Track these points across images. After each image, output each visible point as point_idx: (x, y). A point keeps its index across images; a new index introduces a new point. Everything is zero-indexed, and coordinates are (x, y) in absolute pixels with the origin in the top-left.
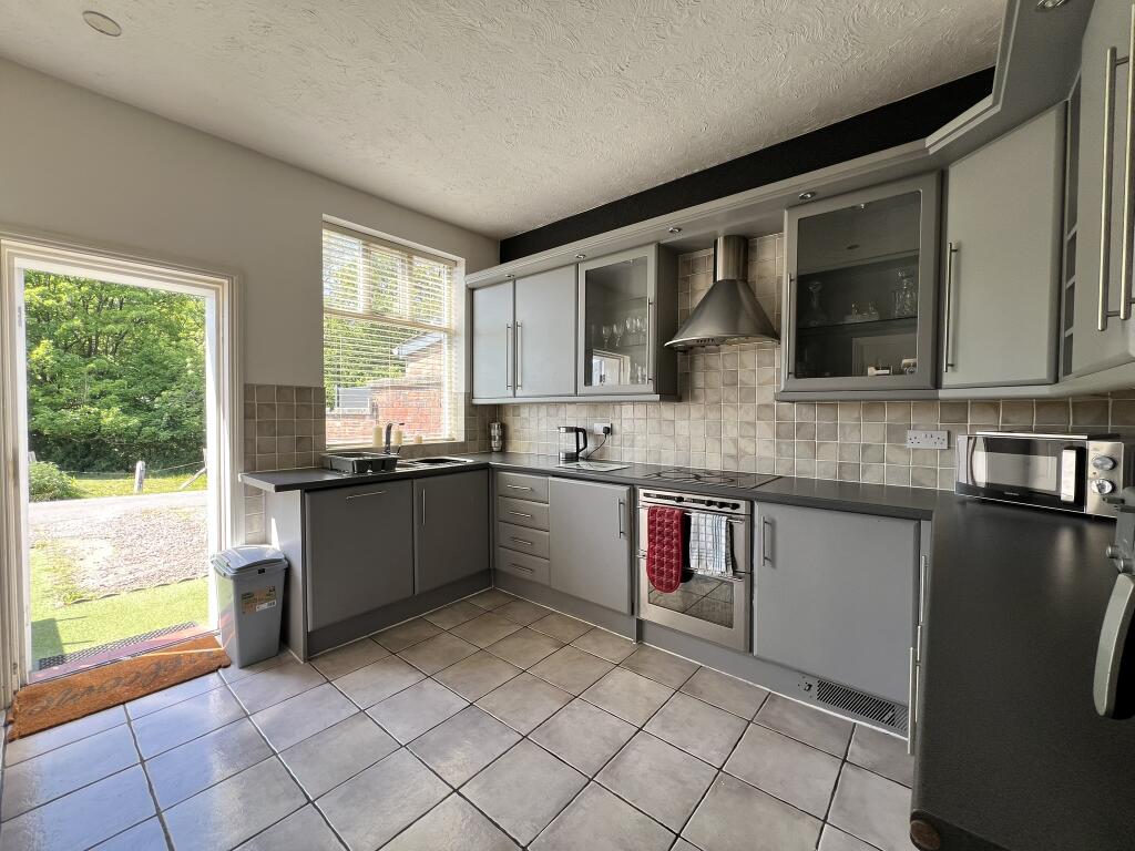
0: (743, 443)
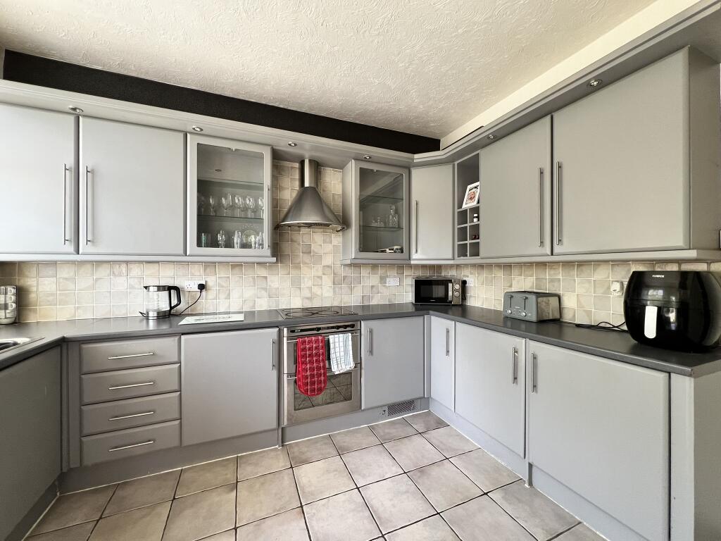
0: (315, 289)
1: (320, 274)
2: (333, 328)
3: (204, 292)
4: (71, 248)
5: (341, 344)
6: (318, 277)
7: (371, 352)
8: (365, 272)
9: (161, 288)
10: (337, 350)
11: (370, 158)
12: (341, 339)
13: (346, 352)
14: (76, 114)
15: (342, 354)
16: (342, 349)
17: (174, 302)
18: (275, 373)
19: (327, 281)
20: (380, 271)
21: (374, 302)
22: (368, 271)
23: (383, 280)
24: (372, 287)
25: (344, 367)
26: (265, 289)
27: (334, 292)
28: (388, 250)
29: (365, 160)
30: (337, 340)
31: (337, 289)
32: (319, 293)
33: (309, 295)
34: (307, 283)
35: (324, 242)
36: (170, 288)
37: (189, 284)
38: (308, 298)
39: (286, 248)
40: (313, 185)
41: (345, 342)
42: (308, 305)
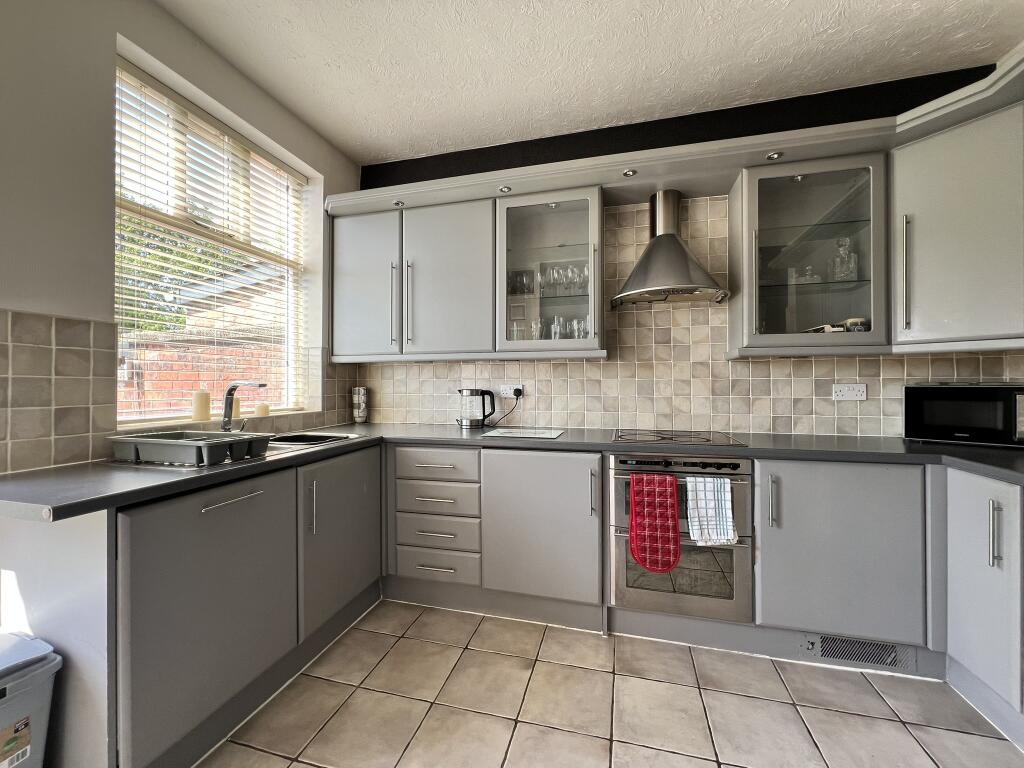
0: (676, 401)
1: (686, 376)
2: (694, 464)
3: (521, 398)
4: (396, 348)
5: (710, 495)
6: (683, 381)
7: (777, 520)
8: (777, 373)
9: (474, 392)
10: (702, 504)
11: (780, 154)
12: (710, 486)
13: (718, 508)
14: (400, 208)
15: (711, 512)
16: (712, 504)
17: (488, 410)
18: (596, 521)
19: (700, 389)
20: (816, 372)
21: (800, 430)
22: (787, 372)
23: (823, 388)
24: (796, 401)
25: (714, 537)
26: (598, 399)
27: (715, 408)
28: (828, 328)
29: (771, 162)
30: (701, 487)
31: (719, 404)
32: (684, 408)
33: (667, 411)
34: (663, 390)
35: (695, 322)
36: (483, 393)
37: (506, 390)
38: (665, 416)
39: (629, 335)
40: (671, 232)
41: (718, 491)
42: (666, 426)
